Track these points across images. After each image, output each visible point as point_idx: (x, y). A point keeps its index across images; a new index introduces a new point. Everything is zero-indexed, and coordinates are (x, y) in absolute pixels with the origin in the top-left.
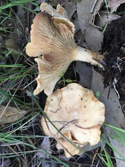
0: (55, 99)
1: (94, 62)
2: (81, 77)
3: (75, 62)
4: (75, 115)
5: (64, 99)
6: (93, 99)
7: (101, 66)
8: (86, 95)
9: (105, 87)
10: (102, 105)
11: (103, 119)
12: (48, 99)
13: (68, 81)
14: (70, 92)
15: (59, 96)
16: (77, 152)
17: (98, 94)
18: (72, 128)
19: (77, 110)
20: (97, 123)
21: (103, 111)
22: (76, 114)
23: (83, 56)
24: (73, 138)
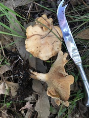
0: (56, 49)
1: (35, 73)
2: (42, 64)
3: (47, 73)
4: (43, 41)
5: (50, 50)
6: (33, 52)
7: (31, 71)
8: (38, 54)
9: (28, 60)
10: (28, 50)
11: (26, 42)
13: (49, 62)
14: (47, 55)
15: (54, 52)
16: (39, 19)
17: (31, 56)
18: (43, 34)
19: (42, 44)
20: (29, 39)
21: (26, 47)
22: (42, 42)
23: (42, 77)
24: (42, 27)
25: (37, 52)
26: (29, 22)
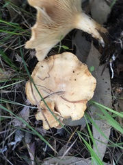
0: (46, 66)
1: (96, 34)
2: (78, 51)
4: (63, 87)
5: (56, 68)
6: (86, 73)
8: (79, 68)
9: (101, 64)
10: (94, 80)
11: (91, 95)
12: (38, 65)
14: (64, 62)
15: (51, 63)
16: (55, 125)
17: (92, 69)
18: (57, 99)
19: (66, 82)
20: (84, 98)
21: (94, 87)
22: (64, 85)
24: (56, 109)
25: (78, 72)
26: (75, 127)
